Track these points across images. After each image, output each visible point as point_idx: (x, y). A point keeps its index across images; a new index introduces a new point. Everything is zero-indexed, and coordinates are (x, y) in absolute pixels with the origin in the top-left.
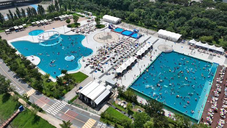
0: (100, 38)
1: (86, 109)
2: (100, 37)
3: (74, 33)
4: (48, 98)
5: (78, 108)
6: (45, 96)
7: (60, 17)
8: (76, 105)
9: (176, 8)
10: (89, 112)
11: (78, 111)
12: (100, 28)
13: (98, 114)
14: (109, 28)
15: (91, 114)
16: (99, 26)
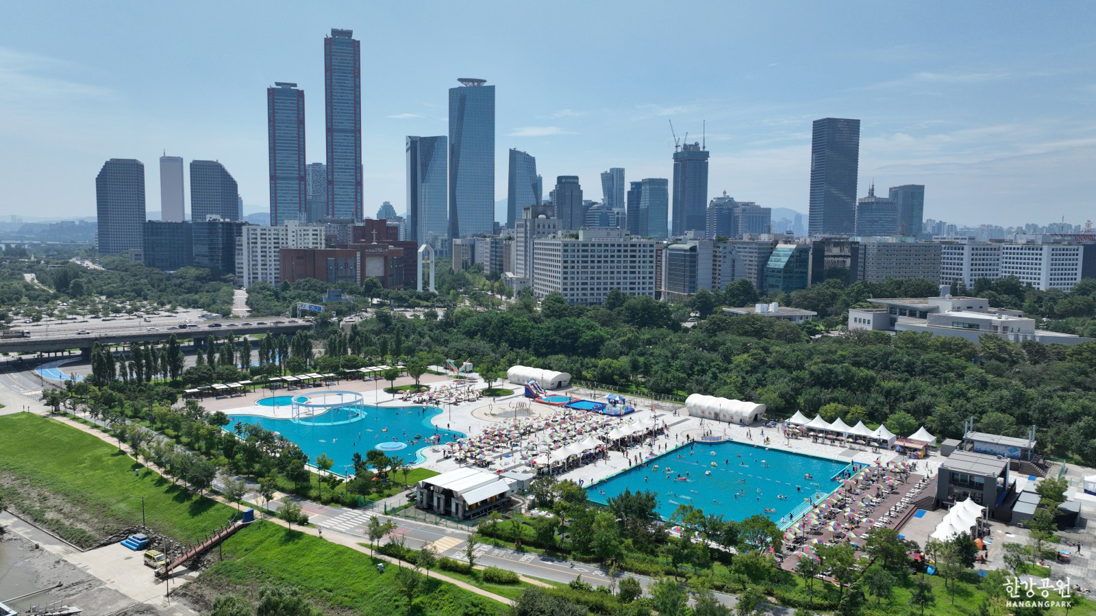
0: (493, 415)
1: (437, 524)
2: (493, 412)
3: (409, 404)
4: (326, 507)
5: (413, 522)
6: (314, 504)
7: (363, 370)
8: (407, 517)
9: (757, 346)
10: (445, 528)
11: (412, 525)
12: (499, 395)
13: (469, 530)
14: (527, 396)
15: (450, 530)
16: (491, 393)
